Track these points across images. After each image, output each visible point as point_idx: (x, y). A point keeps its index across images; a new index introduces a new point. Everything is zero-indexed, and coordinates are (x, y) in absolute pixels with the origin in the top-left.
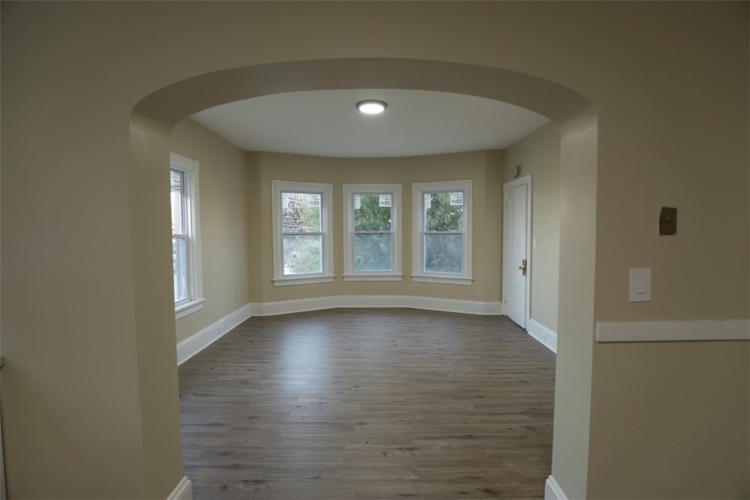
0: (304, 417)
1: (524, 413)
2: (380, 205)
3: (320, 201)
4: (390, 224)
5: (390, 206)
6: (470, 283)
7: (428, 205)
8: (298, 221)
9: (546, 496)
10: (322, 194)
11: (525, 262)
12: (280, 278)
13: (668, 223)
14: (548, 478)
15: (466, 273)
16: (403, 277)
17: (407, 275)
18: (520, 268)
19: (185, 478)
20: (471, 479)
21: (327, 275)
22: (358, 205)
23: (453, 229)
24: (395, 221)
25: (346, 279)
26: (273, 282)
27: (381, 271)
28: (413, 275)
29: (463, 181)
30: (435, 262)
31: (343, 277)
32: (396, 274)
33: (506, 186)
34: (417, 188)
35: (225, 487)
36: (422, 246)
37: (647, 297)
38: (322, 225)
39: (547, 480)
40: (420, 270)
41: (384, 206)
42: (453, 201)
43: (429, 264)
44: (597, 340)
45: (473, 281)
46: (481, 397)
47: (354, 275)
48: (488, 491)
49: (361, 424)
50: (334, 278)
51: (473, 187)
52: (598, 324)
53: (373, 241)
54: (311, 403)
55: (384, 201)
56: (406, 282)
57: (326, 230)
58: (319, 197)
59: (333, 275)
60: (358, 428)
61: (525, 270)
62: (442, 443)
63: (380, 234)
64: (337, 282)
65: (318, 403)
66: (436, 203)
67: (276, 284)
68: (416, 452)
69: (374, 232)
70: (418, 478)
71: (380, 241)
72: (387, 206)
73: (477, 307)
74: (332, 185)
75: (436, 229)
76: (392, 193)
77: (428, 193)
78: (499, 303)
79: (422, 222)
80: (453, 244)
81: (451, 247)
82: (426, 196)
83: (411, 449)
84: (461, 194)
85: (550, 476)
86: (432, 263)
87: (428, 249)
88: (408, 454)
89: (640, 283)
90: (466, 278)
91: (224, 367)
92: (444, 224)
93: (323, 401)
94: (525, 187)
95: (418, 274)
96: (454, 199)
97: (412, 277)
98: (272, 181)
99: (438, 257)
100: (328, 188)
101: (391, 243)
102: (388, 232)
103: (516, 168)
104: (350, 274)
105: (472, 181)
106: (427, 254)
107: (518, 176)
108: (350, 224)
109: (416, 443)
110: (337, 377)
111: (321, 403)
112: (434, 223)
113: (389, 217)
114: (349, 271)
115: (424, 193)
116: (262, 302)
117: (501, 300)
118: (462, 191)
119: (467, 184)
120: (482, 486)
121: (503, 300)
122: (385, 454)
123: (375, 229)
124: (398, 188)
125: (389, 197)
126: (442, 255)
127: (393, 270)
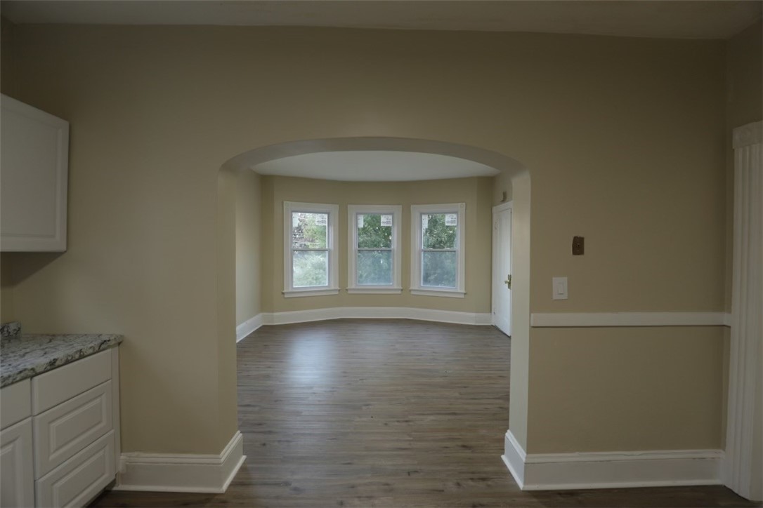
0: (319, 401)
1: (499, 398)
2: (382, 225)
3: (327, 220)
4: (390, 241)
5: (391, 225)
6: (462, 296)
7: (425, 225)
8: (297, 236)
9: (506, 448)
10: (329, 214)
11: (510, 277)
12: (290, 290)
13: (578, 246)
14: (506, 432)
15: (459, 287)
16: (402, 290)
17: (405, 287)
18: (506, 282)
19: (239, 432)
20: (453, 439)
21: (333, 288)
22: (361, 225)
23: (450, 247)
24: (395, 238)
25: (349, 292)
26: (283, 293)
27: (382, 285)
28: (411, 288)
29: (456, 204)
30: (432, 277)
31: (347, 290)
32: (396, 287)
33: (494, 209)
34: (415, 210)
35: (264, 445)
36: (420, 262)
37: (565, 297)
38: (329, 242)
39: (506, 434)
40: (417, 284)
41: (386, 225)
42: (448, 222)
43: (426, 280)
44: (532, 325)
45: (465, 294)
46: (465, 387)
47: (357, 288)
48: (464, 446)
49: (367, 405)
50: (339, 290)
51: (466, 209)
52: (532, 315)
53: (373, 257)
54: (325, 391)
55: (385, 221)
56: (405, 296)
57: (331, 247)
58: (326, 216)
59: (338, 288)
60: (364, 408)
61: (509, 284)
62: (432, 417)
63: (381, 251)
64: (342, 294)
65: (331, 391)
66: (433, 223)
67: (286, 296)
68: (411, 423)
69: (375, 248)
70: (411, 439)
71: (380, 258)
72: (388, 225)
73: (469, 318)
74: (338, 206)
75: (434, 247)
76: (392, 214)
77: (425, 214)
78: (489, 314)
79: (420, 239)
80: (450, 261)
81: (448, 263)
82: (423, 217)
83: (407, 421)
84: (455, 216)
85: (508, 431)
86: (429, 278)
87: (426, 265)
88: (405, 424)
89: (560, 287)
90: (459, 291)
91: (246, 365)
92: (441, 242)
93: (334, 389)
94: (509, 211)
95: (417, 288)
96: (449, 220)
97: (410, 291)
98: (285, 202)
99: (435, 273)
100: (335, 209)
101: (391, 260)
102: (388, 249)
103: (502, 194)
104: (353, 287)
105: (464, 204)
106: (425, 270)
107: (504, 200)
108: (354, 240)
109: (410, 417)
110: (345, 372)
111: (333, 391)
112: (432, 240)
113: (390, 234)
114: (352, 285)
115: (421, 214)
116: (273, 312)
117: (491, 312)
118: (456, 213)
119: (461, 207)
120: (460, 443)
121: (493, 311)
122: (386, 424)
123: (375, 246)
124: (398, 209)
125: (390, 217)
126: (439, 271)
127: (394, 284)
